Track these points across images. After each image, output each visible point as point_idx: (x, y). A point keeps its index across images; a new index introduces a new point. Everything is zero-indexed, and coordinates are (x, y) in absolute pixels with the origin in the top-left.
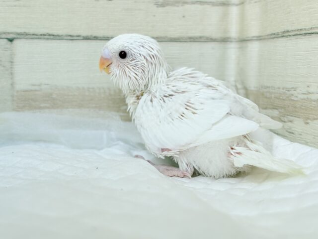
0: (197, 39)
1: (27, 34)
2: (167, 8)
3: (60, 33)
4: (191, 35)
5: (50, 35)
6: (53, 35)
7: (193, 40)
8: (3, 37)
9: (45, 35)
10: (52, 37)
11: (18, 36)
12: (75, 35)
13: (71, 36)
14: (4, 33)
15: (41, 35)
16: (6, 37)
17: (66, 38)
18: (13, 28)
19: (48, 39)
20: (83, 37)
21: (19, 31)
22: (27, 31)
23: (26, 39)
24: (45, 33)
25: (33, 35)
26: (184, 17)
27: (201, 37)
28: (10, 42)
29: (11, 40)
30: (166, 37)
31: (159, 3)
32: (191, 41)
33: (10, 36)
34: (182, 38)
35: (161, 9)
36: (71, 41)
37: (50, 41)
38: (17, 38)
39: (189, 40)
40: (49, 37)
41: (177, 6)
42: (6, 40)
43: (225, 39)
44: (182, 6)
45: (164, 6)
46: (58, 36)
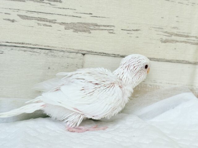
0: (181, 61)
1: (92, 52)
2: (167, 43)
3: (109, 53)
4: (178, 59)
5: (104, 53)
6: (105, 54)
7: (178, 62)
8: (80, 52)
9: (101, 53)
10: (105, 55)
11: (88, 53)
12: (117, 54)
13: (114, 55)
14: (81, 50)
15: (99, 53)
16: (81, 52)
17: (112, 55)
18: (85, 48)
19: (102, 55)
20: (121, 56)
21: (88, 50)
22: (92, 50)
23: (92, 54)
24: (101, 52)
25: (95, 52)
26: (175, 49)
27: (183, 61)
28: (83, 55)
29: (84, 54)
30: (164, 59)
31: (163, 41)
32: (177, 62)
33: (84, 52)
34: (173, 60)
35: (164, 44)
36: (114, 57)
37: (103, 56)
38: (87, 54)
39: (176, 62)
40: (103, 54)
41: (173, 43)
42: (81, 54)
43: (196, 63)
44: (175, 43)
45: (165, 42)
46: (108, 54)
